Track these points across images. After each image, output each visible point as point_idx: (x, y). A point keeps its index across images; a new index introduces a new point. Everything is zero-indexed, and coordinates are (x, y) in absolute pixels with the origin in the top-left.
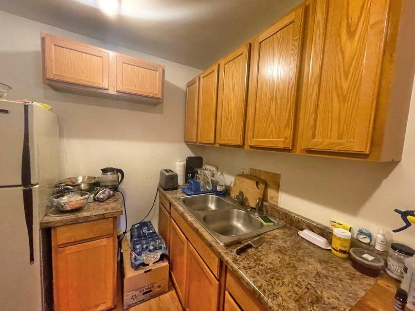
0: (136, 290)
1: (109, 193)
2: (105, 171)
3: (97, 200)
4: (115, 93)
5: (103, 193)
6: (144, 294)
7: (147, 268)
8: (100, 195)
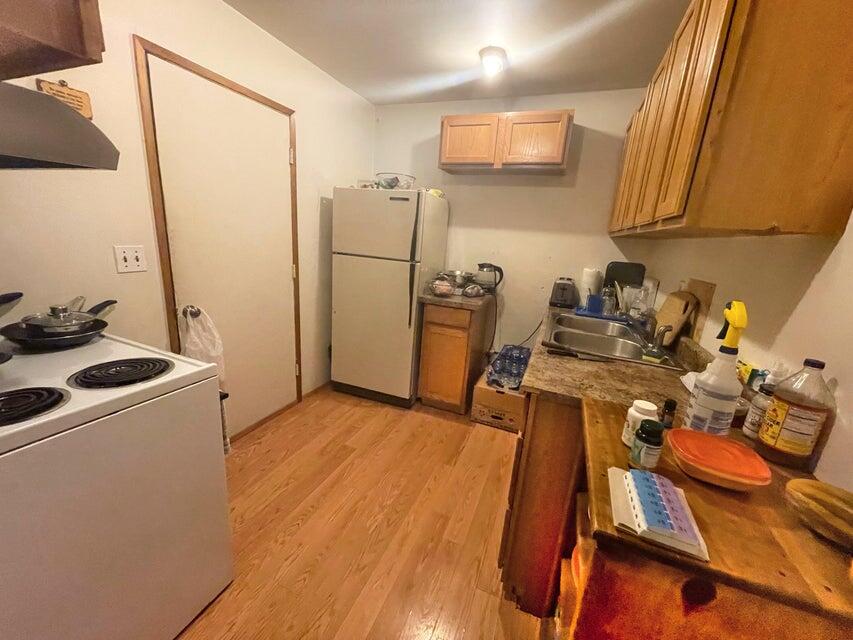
0: (485, 407)
1: (479, 291)
2: (482, 266)
3: (465, 295)
4: (500, 167)
5: (473, 288)
6: (493, 417)
7: (501, 389)
8: (469, 290)
